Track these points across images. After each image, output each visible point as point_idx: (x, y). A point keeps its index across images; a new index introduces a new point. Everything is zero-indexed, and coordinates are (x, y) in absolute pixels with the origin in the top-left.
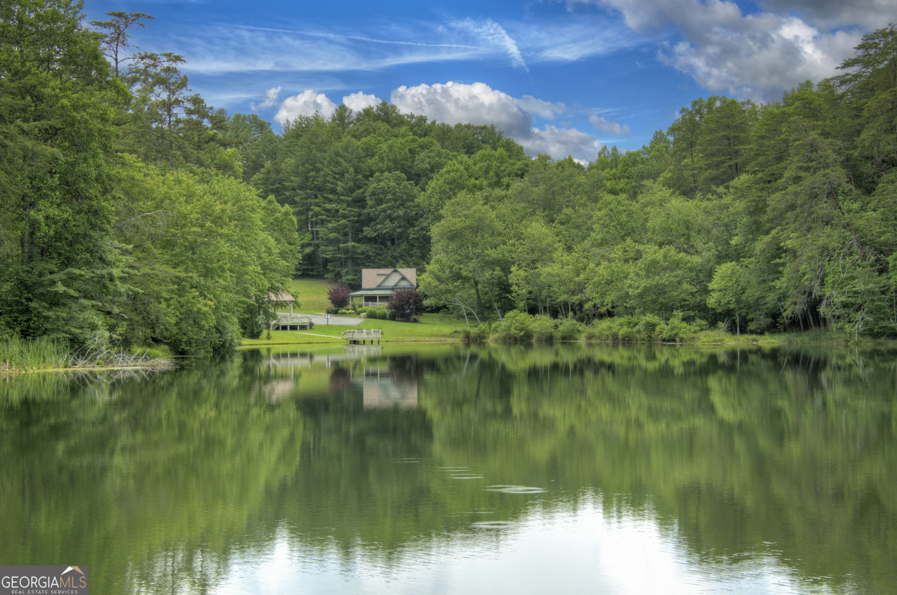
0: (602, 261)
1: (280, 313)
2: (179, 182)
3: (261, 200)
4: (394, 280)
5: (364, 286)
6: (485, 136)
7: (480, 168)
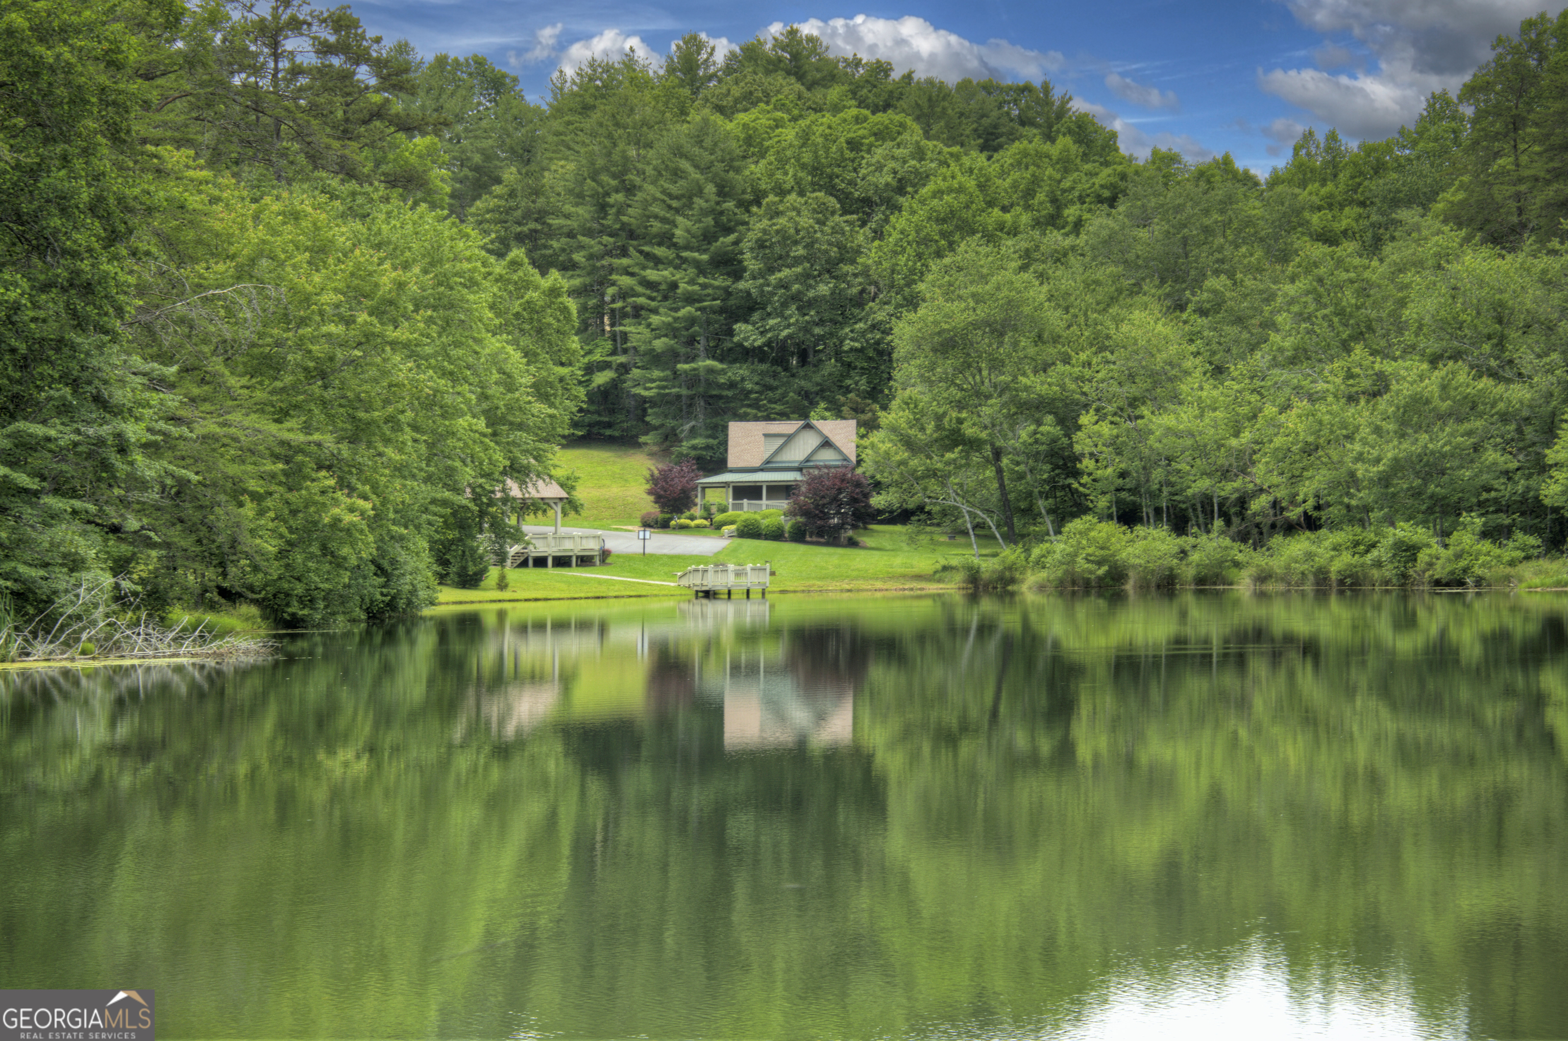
0: (1295, 400)
1: (530, 527)
2: (295, 216)
3: (492, 259)
4: (801, 449)
5: (731, 463)
6: (1029, 107)
7: (1015, 186)
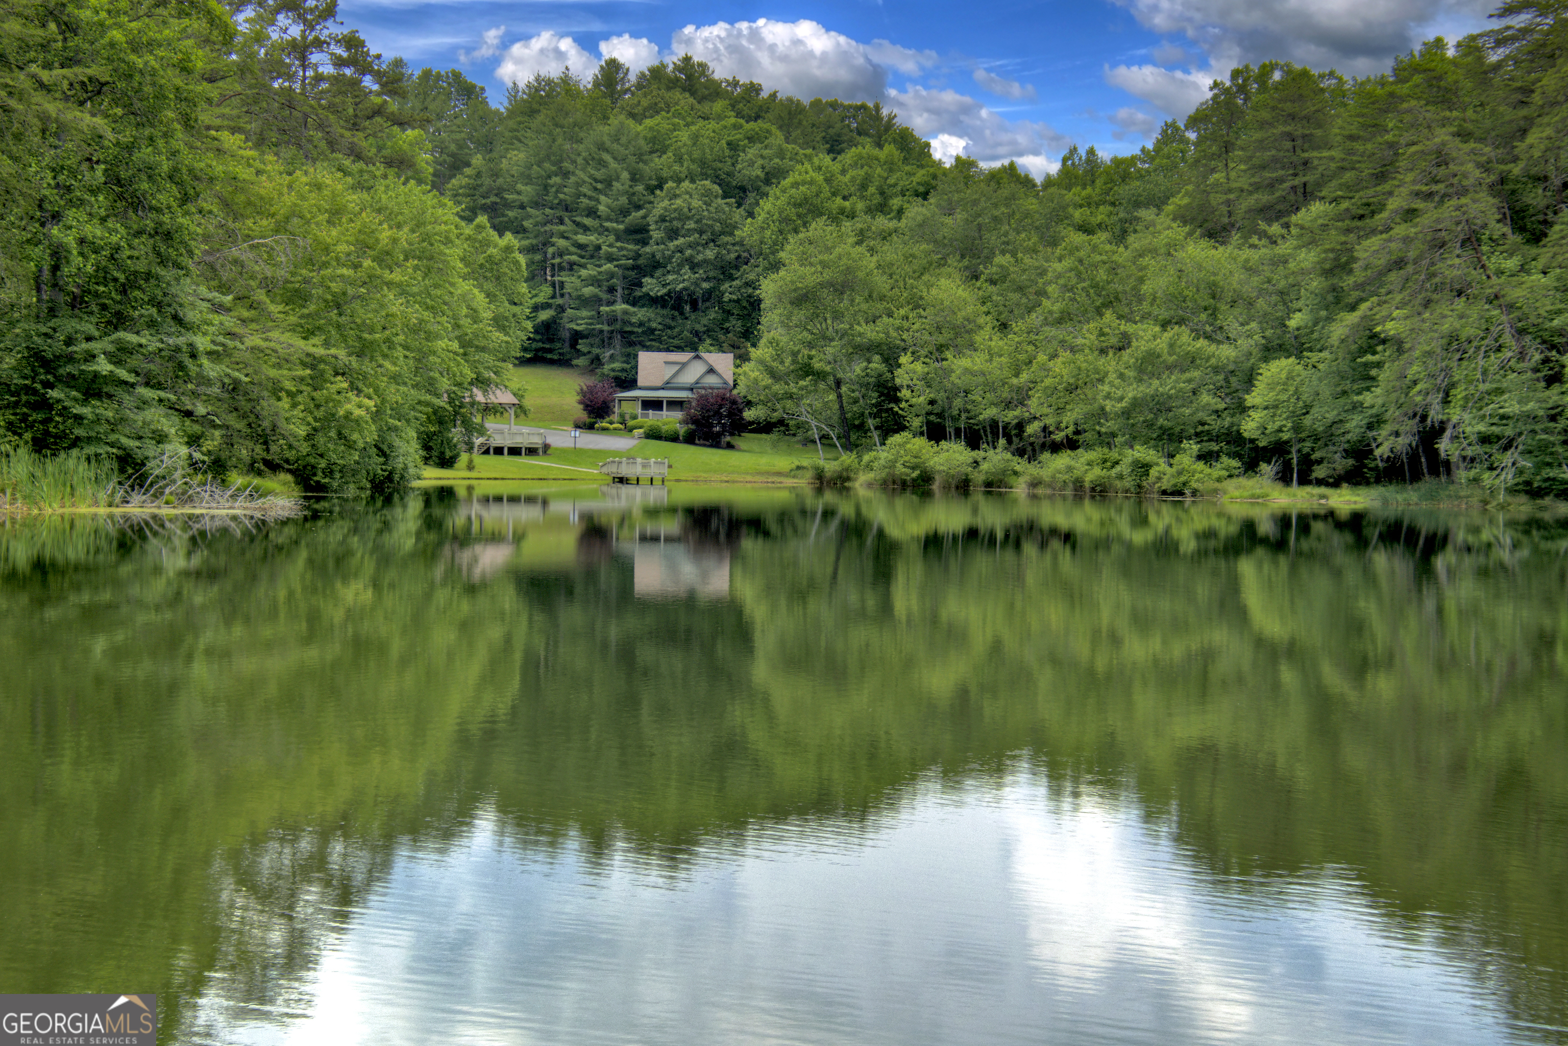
0: (1061, 352)
1: (491, 424)
2: (318, 187)
3: (463, 224)
4: (693, 373)
5: (640, 383)
6: (864, 122)
7: (853, 180)
